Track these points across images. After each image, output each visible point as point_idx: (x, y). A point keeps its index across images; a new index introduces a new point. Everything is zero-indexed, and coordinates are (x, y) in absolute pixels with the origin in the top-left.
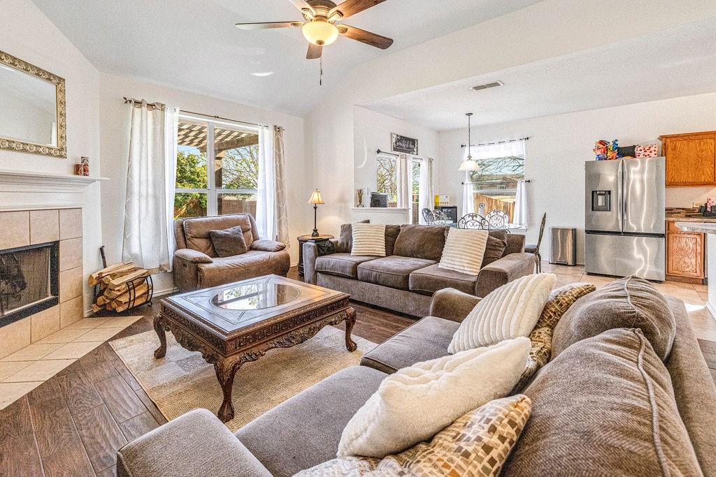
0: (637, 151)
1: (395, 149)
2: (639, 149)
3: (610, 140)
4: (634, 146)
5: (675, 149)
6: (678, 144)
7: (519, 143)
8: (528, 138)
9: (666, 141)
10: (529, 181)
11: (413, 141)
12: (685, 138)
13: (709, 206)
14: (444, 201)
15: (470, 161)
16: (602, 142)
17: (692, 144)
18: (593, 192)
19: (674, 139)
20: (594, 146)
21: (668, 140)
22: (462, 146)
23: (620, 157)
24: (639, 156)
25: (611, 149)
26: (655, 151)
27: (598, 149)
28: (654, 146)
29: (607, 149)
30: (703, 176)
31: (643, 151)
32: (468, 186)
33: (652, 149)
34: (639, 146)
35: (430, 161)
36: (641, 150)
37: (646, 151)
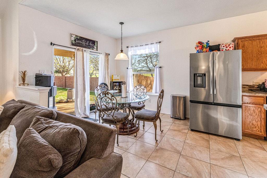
0: (221, 48)
1: (73, 44)
2: (222, 46)
3: (205, 41)
4: (219, 45)
5: (243, 46)
6: (246, 43)
7: (155, 45)
8: (160, 42)
9: (238, 41)
10: (161, 67)
11: (94, 42)
12: (250, 39)
13: (266, 85)
14: (117, 78)
15: (122, 53)
16: (200, 43)
17: (255, 43)
18: (195, 74)
19: (243, 40)
20: (195, 45)
21: (240, 41)
22: (127, 47)
23: (210, 51)
24: (223, 50)
25: (205, 47)
26: (232, 47)
27: (198, 47)
28: (232, 44)
29: (203, 47)
30: (262, 64)
31: (225, 47)
32: (130, 70)
33: (231, 46)
34: (223, 44)
35: (107, 55)
36: (224, 47)
37: (227, 47)
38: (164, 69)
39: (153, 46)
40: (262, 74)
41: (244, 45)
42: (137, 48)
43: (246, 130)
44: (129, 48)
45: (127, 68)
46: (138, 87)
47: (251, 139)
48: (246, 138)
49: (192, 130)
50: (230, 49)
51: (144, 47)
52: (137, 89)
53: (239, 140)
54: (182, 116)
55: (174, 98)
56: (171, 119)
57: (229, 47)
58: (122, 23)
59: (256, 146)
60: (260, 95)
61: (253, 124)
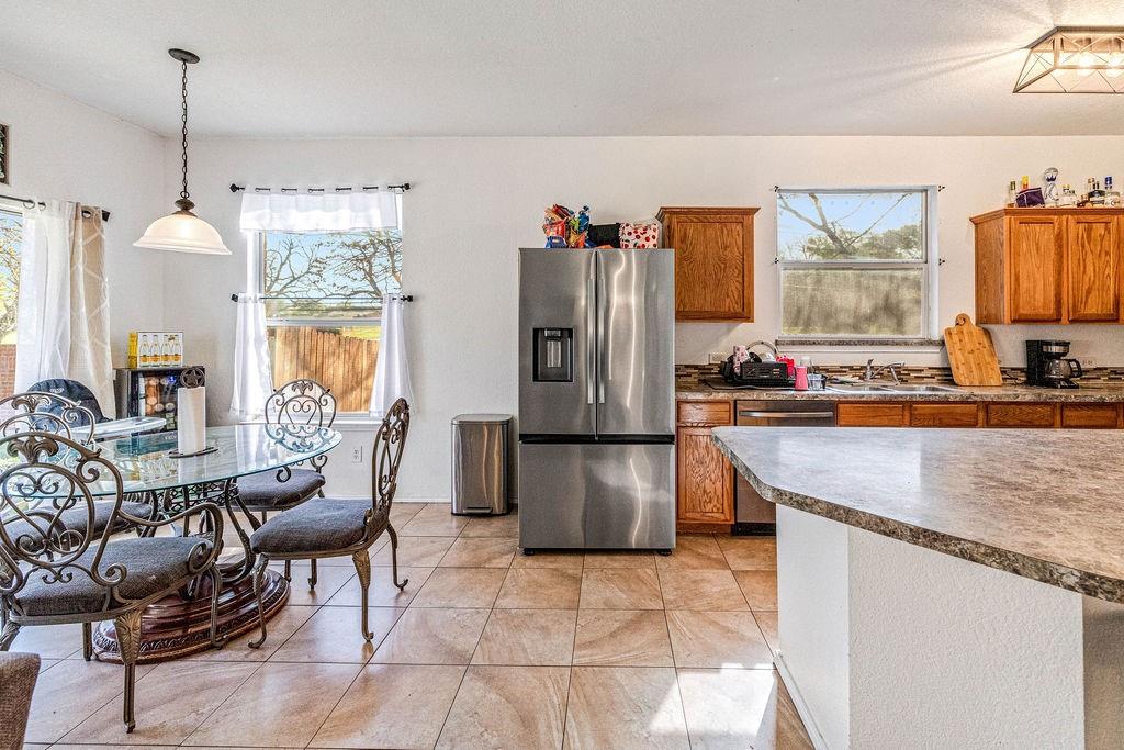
0: (623, 236)
2: (626, 231)
3: (576, 209)
4: (618, 225)
5: (683, 240)
7: (384, 196)
8: (407, 186)
9: (670, 222)
10: (410, 299)
12: (701, 217)
13: (737, 364)
14: (155, 350)
15: (183, 218)
16: (560, 211)
18: (536, 331)
19: (683, 217)
20: (541, 218)
21: (675, 219)
22: (234, 188)
23: (592, 246)
24: (627, 246)
25: (576, 228)
26: (654, 237)
27: (552, 224)
28: (653, 226)
29: (567, 227)
30: (728, 300)
31: (634, 235)
32: (251, 306)
33: (650, 233)
34: (627, 225)
35: (91, 217)
36: (630, 234)
37: (638, 237)
38: (424, 308)
39: (372, 197)
40: (729, 331)
41: (685, 233)
42: (289, 198)
43: (688, 515)
44: (247, 197)
45: (235, 298)
46: (289, 393)
47: (701, 540)
48: (688, 541)
49: (529, 552)
50: (646, 244)
51: (331, 198)
52: (285, 404)
53: (669, 550)
54: (497, 503)
55: (468, 430)
56: (455, 522)
57: (645, 236)
58: (186, 57)
59: (709, 558)
60: (722, 395)
61: (705, 491)
